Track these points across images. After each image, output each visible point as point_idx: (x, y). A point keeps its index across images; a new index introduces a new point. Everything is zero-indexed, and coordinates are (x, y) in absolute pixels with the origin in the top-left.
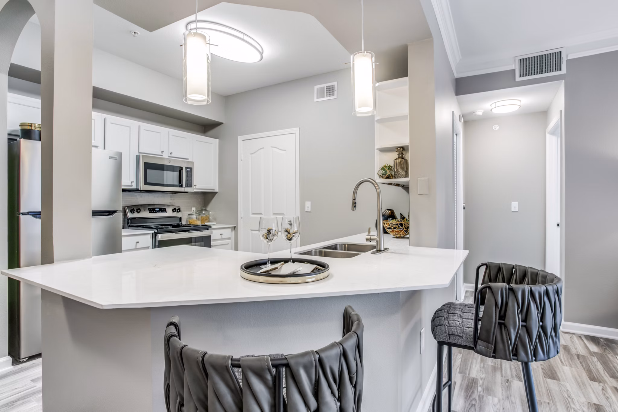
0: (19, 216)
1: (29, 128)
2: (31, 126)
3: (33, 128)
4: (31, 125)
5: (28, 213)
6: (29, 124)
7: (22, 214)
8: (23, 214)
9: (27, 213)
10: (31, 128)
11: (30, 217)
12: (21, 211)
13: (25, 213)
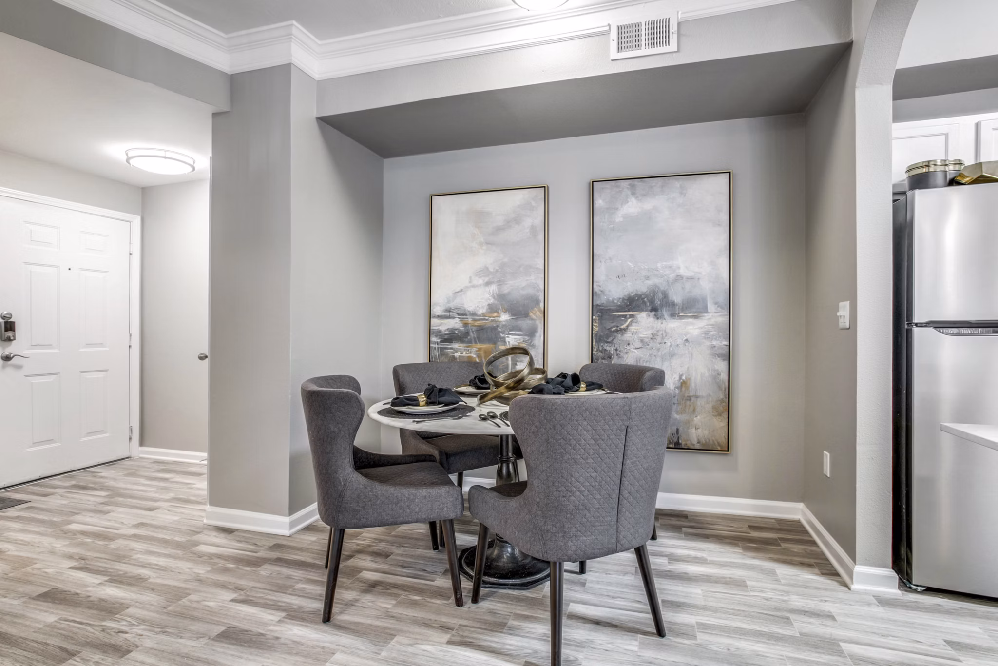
0: (911, 329)
1: (924, 170)
2: (928, 166)
3: (932, 169)
4: (927, 164)
5: (928, 324)
6: (924, 164)
7: (916, 325)
8: (918, 325)
9: (925, 324)
10: (927, 171)
11: (931, 330)
12: (916, 320)
13: (922, 323)
